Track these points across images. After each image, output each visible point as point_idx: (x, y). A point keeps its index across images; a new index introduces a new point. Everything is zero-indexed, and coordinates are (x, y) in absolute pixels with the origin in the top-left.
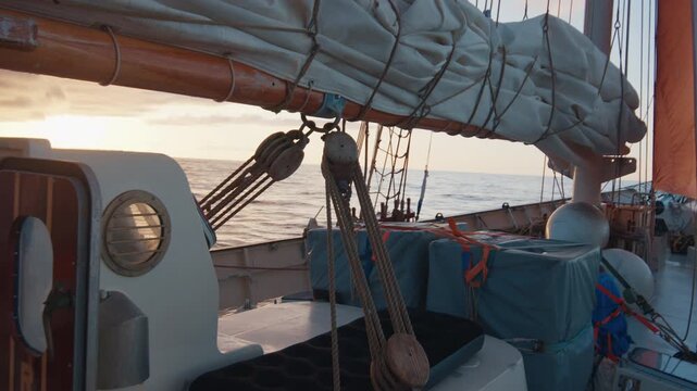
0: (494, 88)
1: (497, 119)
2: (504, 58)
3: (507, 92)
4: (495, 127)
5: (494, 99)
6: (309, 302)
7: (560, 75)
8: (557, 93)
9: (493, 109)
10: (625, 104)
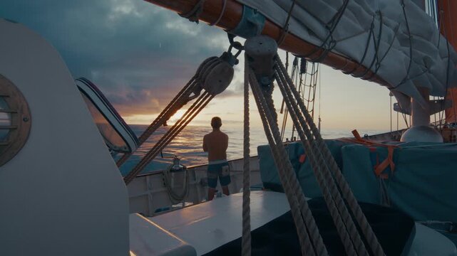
0: (377, 39)
1: (378, 63)
2: (381, 18)
3: (384, 44)
4: (376, 70)
5: (376, 49)
6: (262, 192)
7: (414, 37)
8: (413, 50)
9: (376, 56)
10: (451, 61)
